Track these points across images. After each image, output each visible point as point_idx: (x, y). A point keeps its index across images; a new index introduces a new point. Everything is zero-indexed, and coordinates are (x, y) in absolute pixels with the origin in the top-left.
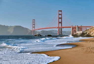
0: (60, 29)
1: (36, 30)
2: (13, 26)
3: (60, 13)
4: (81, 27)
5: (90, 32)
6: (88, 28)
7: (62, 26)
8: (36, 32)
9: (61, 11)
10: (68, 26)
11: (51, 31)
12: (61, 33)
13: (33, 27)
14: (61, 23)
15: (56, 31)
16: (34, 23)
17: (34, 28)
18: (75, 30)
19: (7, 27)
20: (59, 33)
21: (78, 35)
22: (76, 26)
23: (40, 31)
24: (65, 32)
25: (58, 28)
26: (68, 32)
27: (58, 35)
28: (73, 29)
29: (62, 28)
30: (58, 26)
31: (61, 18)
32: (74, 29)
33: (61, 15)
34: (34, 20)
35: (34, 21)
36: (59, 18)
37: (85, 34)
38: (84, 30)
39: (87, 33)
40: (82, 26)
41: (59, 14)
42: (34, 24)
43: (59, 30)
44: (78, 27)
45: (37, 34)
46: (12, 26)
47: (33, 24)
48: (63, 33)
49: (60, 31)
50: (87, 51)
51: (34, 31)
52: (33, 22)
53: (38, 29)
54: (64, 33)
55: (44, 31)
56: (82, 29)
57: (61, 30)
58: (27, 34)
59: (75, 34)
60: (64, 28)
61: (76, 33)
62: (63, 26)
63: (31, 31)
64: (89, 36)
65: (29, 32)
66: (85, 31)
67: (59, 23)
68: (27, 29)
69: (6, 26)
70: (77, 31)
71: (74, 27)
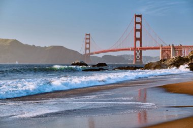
0: (139, 51)
1: (92, 54)
3: (138, 20)
4: (181, 47)
7: (141, 46)
9: (140, 16)
12: (139, 60)
13: (86, 49)
14: (140, 39)
16: (88, 41)
18: (168, 54)
20: (136, 59)
22: (169, 45)
25: (135, 49)
27: (134, 63)
28: (163, 51)
29: (142, 49)
30: (133, 46)
31: (140, 30)
32: (167, 52)
33: (140, 23)
34: (89, 35)
35: (88, 37)
36: (136, 30)
40: (183, 45)
41: (136, 23)
42: (89, 43)
43: (136, 54)
44: (174, 48)
45: (79, 62)
47: (86, 43)
49: (138, 57)
51: (87, 56)
52: (86, 39)
53: (96, 53)
56: (183, 51)
57: (141, 54)
67: (136, 39)
68: (76, 52)
69: (36, 46)
70: (172, 55)
71: (165, 48)
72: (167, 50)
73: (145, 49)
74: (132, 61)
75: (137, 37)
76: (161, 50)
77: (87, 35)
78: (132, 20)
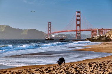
0: (79, 32)
1: (52, 33)
3: (79, 14)
7: (80, 29)
9: (80, 12)
10: (88, 29)
11: (69, 35)
12: (79, 37)
13: (49, 30)
14: (80, 25)
15: (75, 34)
16: (50, 26)
17: (50, 32)
18: (95, 34)
22: (96, 29)
24: (85, 36)
25: (77, 31)
26: (88, 35)
28: (92, 32)
29: (80, 31)
30: (76, 29)
31: (80, 20)
32: (94, 32)
33: (79, 16)
34: (50, 22)
35: (49, 24)
36: (78, 20)
37: (104, 37)
39: (107, 37)
40: (103, 29)
41: (77, 16)
42: (50, 27)
43: (77, 33)
44: (99, 30)
45: (49, 38)
47: (49, 27)
49: (78, 35)
51: (50, 35)
52: (49, 25)
53: (54, 33)
54: (83, 37)
56: (103, 32)
57: (80, 33)
60: (83, 31)
67: (78, 25)
70: (97, 34)
71: (94, 30)
73: (82, 31)
75: (78, 24)
78: (75, 14)
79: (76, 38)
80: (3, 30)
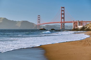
0: (63, 23)
1: (41, 24)
2: (21, 21)
3: (63, 9)
4: (82, 22)
5: (90, 26)
6: (88, 23)
8: (41, 26)
10: (70, 21)
11: (54, 26)
13: (38, 22)
14: (64, 18)
15: (59, 25)
16: (39, 19)
18: (76, 25)
19: (15, 22)
20: (62, 27)
21: (79, 29)
22: (77, 21)
23: (45, 25)
25: (61, 22)
26: (70, 26)
28: (74, 23)
30: (60, 21)
31: (64, 14)
32: (76, 24)
34: (40, 16)
35: (39, 17)
36: (62, 14)
37: (85, 28)
38: (84, 24)
39: (88, 28)
41: (62, 11)
42: (40, 20)
43: (62, 25)
44: (79, 22)
45: (42, 28)
46: (19, 21)
47: (38, 20)
48: (65, 27)
50: (84, 44)
51: (39, 26)
52: (38, 17)
53: (43, 24)
55: (48, 26)
56: (83, 23)
57: (64, 25)
58: (33, 28)
59: (76, 28)
61: (78, 27)
62: (65, 21)
63: (37, 26)
64: (89, 30)
65: (35, 26)
66: (85, 26)
67: (62, 18)
68: (33, 24)
70: (78, 25)
71: (75, 22)
72: (76, 23)
73: (66, 22)
74: (60, 28)
76: (73, 23)
77: (38, 16)
78: (60, 9)
79: (61, 29)
80: (1, 22)
